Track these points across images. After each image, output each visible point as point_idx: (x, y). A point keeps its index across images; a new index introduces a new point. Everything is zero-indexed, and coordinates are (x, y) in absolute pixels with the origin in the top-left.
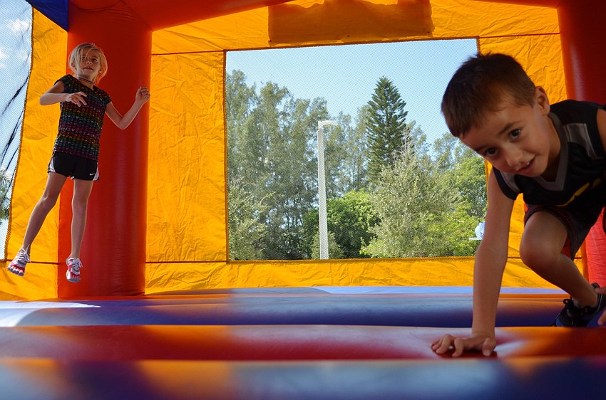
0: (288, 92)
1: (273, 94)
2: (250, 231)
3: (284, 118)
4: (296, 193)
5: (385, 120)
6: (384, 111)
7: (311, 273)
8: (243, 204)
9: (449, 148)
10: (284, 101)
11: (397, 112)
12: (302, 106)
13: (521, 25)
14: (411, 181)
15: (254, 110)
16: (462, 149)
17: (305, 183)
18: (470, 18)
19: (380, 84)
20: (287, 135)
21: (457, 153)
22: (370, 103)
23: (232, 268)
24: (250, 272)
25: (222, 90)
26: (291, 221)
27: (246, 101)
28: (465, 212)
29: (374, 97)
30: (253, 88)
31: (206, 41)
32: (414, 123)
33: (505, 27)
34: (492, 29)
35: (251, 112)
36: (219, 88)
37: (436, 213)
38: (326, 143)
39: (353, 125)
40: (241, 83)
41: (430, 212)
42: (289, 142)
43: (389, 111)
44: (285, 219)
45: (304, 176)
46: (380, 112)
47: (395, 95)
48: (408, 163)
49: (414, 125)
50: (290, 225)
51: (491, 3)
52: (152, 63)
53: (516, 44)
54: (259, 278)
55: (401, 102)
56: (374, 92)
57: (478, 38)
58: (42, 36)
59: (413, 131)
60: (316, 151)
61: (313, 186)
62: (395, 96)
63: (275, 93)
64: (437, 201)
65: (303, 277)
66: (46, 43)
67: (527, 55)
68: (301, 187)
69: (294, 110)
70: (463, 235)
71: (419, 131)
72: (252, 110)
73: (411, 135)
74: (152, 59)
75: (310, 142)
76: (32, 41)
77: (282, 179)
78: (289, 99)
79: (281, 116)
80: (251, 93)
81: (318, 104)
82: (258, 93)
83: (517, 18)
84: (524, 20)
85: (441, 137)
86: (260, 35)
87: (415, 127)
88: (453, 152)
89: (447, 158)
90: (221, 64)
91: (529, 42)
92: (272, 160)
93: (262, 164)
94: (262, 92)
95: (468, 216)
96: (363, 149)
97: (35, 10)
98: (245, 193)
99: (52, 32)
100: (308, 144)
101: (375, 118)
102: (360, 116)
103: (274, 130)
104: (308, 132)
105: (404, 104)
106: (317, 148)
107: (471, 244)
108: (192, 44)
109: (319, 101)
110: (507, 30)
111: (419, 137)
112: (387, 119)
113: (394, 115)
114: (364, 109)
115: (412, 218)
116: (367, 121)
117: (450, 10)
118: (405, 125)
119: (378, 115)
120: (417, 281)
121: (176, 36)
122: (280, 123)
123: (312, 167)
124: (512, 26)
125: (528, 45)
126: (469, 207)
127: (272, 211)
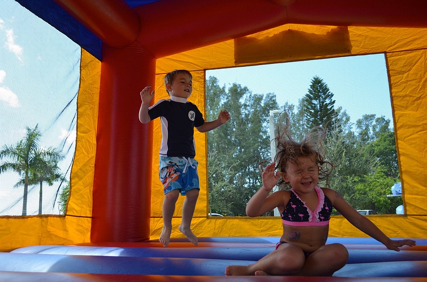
0: (248, 90)
1: (237, 92)
2: (223, 190)
3: (245, 108)
4: (255, 161)
5: (318, 107)
6: (318, 101)
7: (268, 226)
8: (217, 170)
9: (367, 126)
10: (245, 96)
11: (328, 101)
12: (258, 99)
13: (417, 42)
14: (340, 153)
15: (225, 103)
16: (378, 126)
17: (261, 154)
18: (378, 39)
19: (314, 81)
20: (247, 120)
21: (374, 130)
22: (307, 95)
23: (210, 222)
24: (223, 226)
25: (203, 97)
26: (251, 181)
27: (218, 97)
28: (383, 173)
29: (310, 91)
30: (224, 88)
31: (192, 63)
32: (340, 109)
33: (406, 44)
34: (395, 46)
35: (222, 105)
36: (201, 96)
37: (360, 176)
38: (275, 125)
39: (296, 111)
40: (215, 85)
41: (355, 176)
42: (249, 125)
43: (321, 100)
44: (248, 180)
45: (261, 149)
46: (314, 102)
47: (326, 88)
48: (337, 139)
49: (340, 110)
50: (251, 185)
51: (394, 28)
52: (156, 80)
53: (414, 56)
54: (230, 229)
55: (330, 94)
56: (309, 87)
57: (385, 53)
58: (86, 66)
59: (340, 114)
60: (268, 130)
61: (267, 156)
62: (325, 90)
63: (239, 91)
64: (361, 167)
65: (262, 229)
66: (89, 70)
67: (423, 64)
68: (258, 157)
69: (252, 102)
70: (382, 191)
71: (345, 114)
72: (223, 103)
73: (339, 117)
74: (156, 77)
75: (264, 124)
76: (81, 69)
77: (245, 151)
78: (249, 95)
79: (243, 107)
80: (222, 91)
81: (270, 97)
82: (227, 91)
83: (413, 37)
84: (419, 38)
85: (361, 118)
86: (228, 58)
87: (342, 111)
88: (371, 128)
89: (366, 134)
90: (202, 79)
91: (424, 54)
92: (237, 138)
93: (230, 141)
94: (229, 90)
95: (385, 176)
96: (303, 128)
97: (83, 49)
98: (218, 162)
99: (92, 62)
100: (263, 126)
101: (312, 106)
102: (300, 105)
103: (238, 117)
104: (263, 117)
105: (332, 95)
106: (269, 129)
107: (389, 198)
108: (182, 66)
109: (270, 95)
110: (407, 46)
111: (344, 119)
112: (320, 106)
113: (325, 103)
114: (303, 100)
115: (341, 179)
116: (306, 109)
117: (364, 34)
118: (334, 110)
119: (313, 104)
120: (347, 233)
121: (172, 61)
122: (242, 111)
123: (266, 143)
124: (411, 43)
125: (424, 56)
126: (386, 170)
127: (237, 174)
